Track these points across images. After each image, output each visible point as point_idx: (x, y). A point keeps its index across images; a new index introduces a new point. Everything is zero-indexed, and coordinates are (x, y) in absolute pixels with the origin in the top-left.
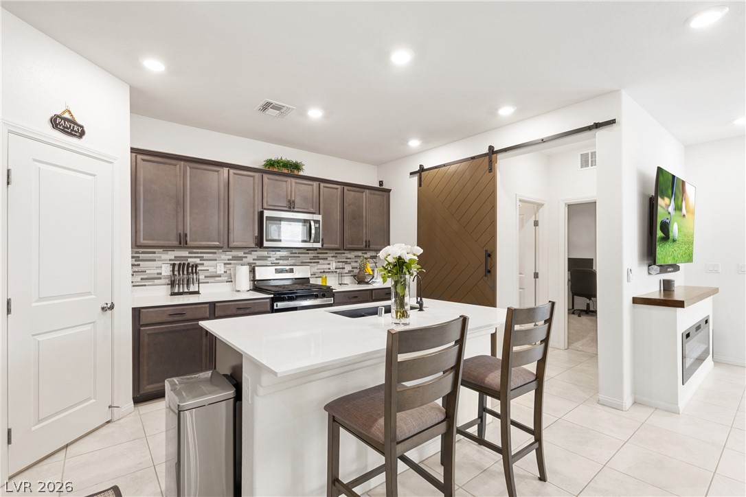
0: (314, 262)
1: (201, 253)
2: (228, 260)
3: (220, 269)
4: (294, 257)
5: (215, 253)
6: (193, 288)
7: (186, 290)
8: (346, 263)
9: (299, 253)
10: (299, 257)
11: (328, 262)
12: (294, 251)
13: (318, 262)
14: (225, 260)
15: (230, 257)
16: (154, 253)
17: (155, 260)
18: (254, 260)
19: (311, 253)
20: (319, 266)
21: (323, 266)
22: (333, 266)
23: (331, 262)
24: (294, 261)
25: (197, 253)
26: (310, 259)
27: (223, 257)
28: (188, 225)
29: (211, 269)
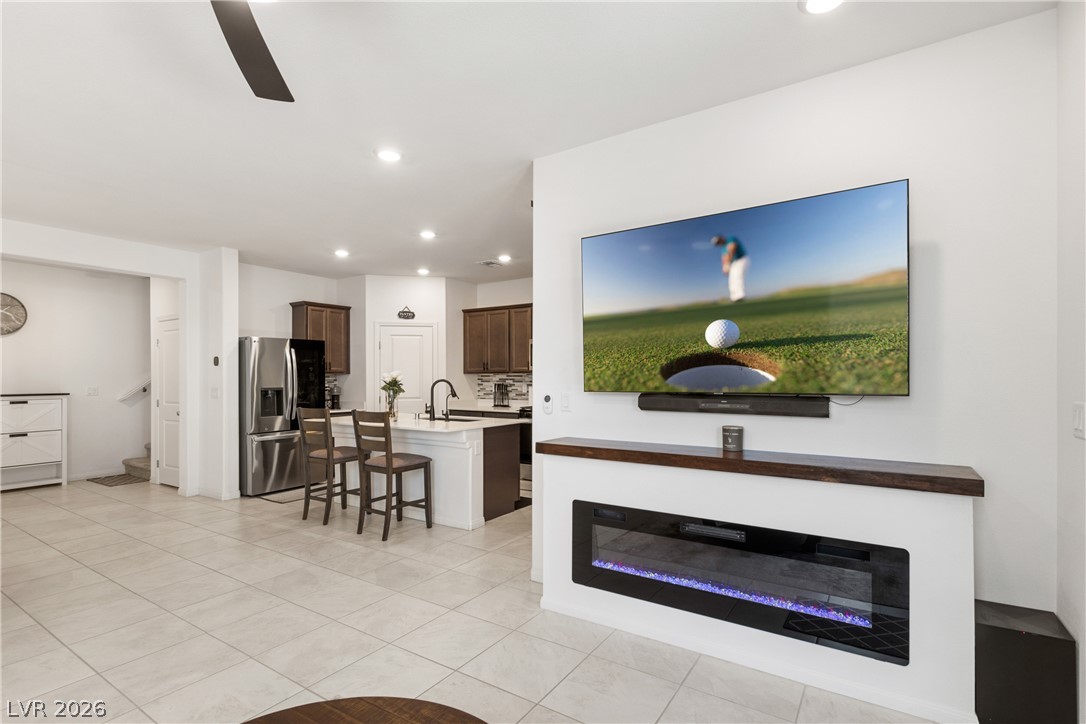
1: (511, 376)
2: (530, 381)
3: (524, 390)
5: (522, 376)
6: (506, 403)
7: (501, 404)
14: (527, 381)
16: (489, 376)
17: (490, 382)
25: (509, 376)
27: (526, 379)
28: (489, 356)
29: (519, 389)
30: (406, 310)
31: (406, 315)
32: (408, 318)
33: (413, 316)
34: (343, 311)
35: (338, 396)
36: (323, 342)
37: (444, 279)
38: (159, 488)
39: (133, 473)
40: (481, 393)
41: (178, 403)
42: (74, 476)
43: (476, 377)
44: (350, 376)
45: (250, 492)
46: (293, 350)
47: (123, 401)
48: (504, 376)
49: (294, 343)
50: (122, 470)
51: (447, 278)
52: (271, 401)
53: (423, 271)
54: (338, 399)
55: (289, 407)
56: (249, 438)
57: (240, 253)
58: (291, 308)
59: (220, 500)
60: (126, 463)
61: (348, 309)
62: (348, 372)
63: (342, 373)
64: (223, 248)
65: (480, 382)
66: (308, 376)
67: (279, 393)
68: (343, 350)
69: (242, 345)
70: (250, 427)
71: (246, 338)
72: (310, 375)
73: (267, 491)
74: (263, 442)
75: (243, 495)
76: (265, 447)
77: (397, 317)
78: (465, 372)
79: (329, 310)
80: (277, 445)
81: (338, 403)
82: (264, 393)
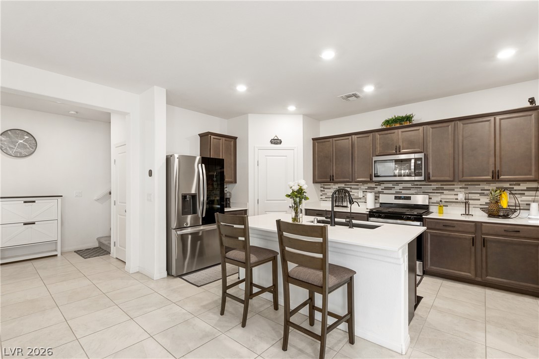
0: (437, 193)
1: (350, 185)
2: (366, 189)
3: (361, 195)
4: (416, 188)
5: (358, 185)
6: (345, 204)
7: (341, 205)
8: (481, 194)
9: (420, 185)
10: (421, 188)
11: (456, 193)
12: (416, 183)
13: (443, 193)
14: (363, 189)
15: (367, 188)
16: (330, 185)
17: (330, 189)
18: (382, 189)
19: (434, 185)
20: (443, 196)
21: (448, 196)
22: (461, 196)
23: (459, 193)
24: (416, 191)
25: (348, 185)
26: (433, 190)
27: (362, 187)
28: (334, 170)
29: (356, 194)
30: (276, 138)
31: (276, 141)
32: (277, 144)
33: (281, 142)
34: (233, 140)
35: (229, 199)
36: (223, 160)
37: (302, 116)
38: (115, 260)
39: (102, 247)
40: (323, 197)
41: (125, 203)
42: (66, 249)
43: (319, 185)
44: (237, 184)
45: (174, 272)
46: (203, 165)
47: (97, 200)
48: (343, 185)
49: (204, 160)
50: (97, 245)
51: (303, 115)
52: (188, 203)
53: (292, 108)
54: (229, 201)
55: (201, 207)
56: (173, 232)
57: (167, 90)
58: (199, 137)
59: (153, 280)
60: (98, 239)
61: (235, 138)
62: (235, 182)
63: (231, 182)
64: (155, 87)
65: (322, 189)
66: (213, 185)
67: (194, 197)
68: (232, 167)
69: (168, 160)
70: (174, 224)
71: (171, 156)
72: (215, 183)
73: (184, 273)
74: (182, 235)
75: (169, 274)
76: (183, 238)
77: (270, 143)
78: (313, 183)
79: (224, 139)
80: (190, 236)
81: (229, 204)
82: (184, 197)
